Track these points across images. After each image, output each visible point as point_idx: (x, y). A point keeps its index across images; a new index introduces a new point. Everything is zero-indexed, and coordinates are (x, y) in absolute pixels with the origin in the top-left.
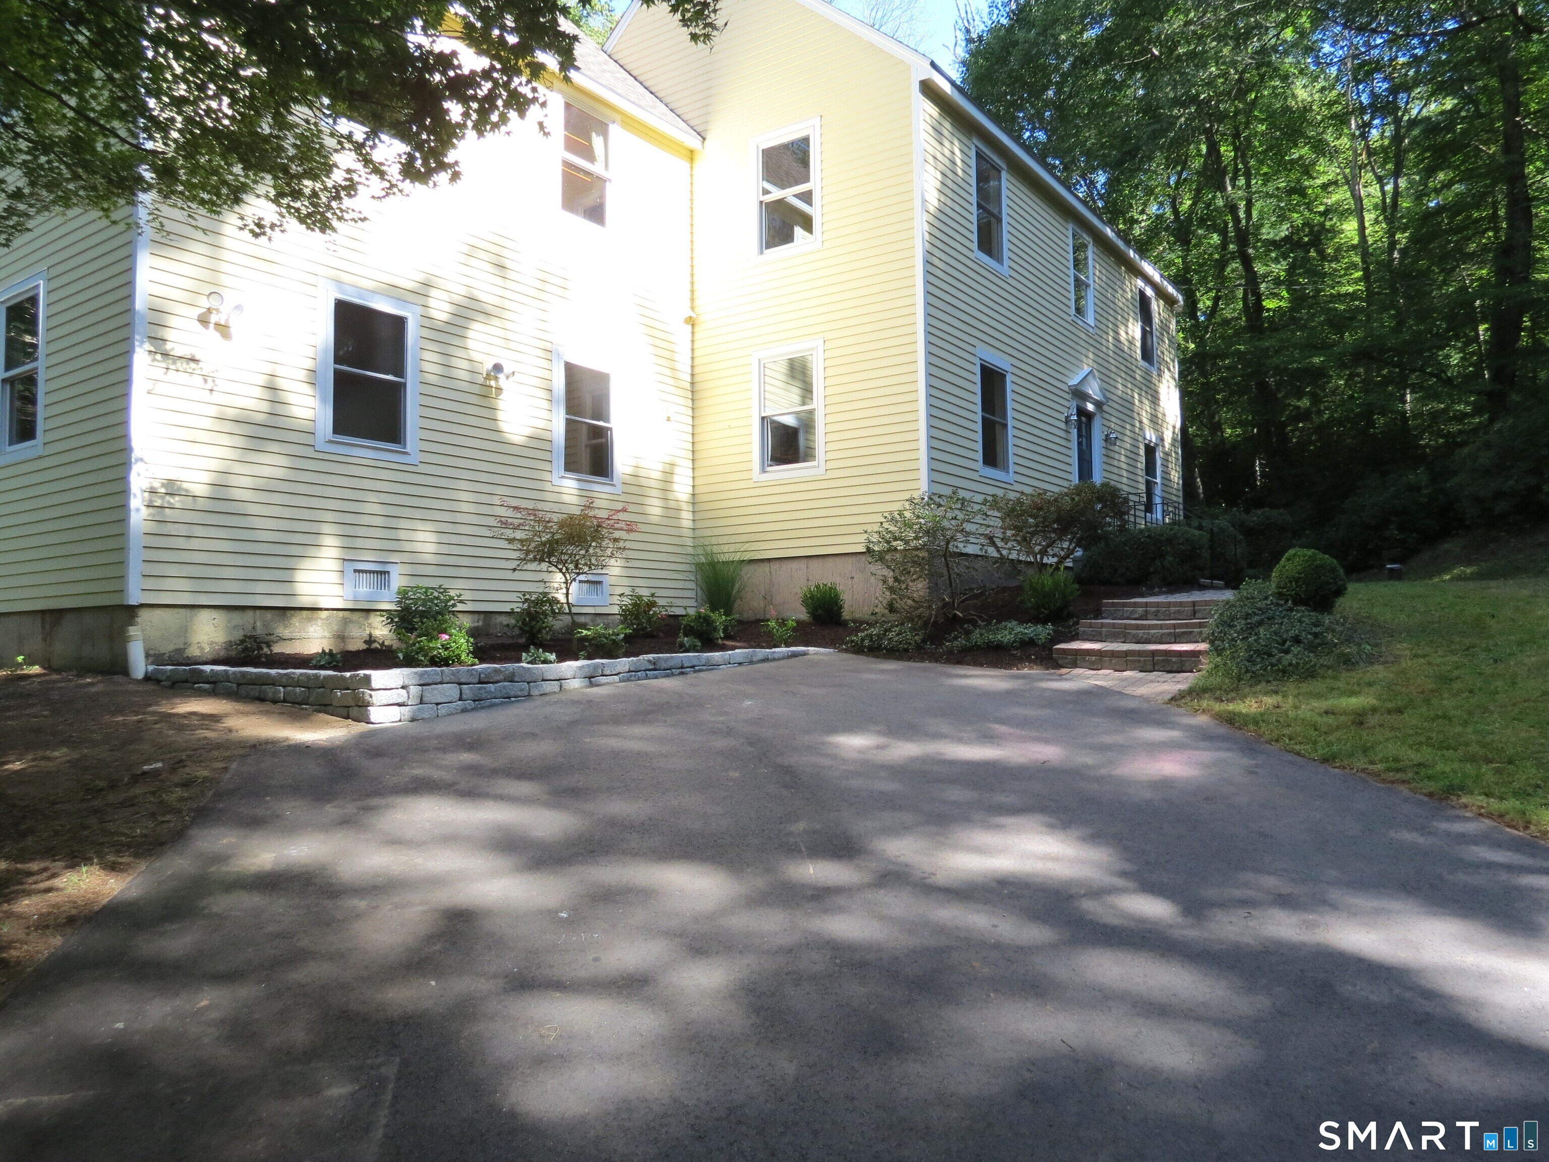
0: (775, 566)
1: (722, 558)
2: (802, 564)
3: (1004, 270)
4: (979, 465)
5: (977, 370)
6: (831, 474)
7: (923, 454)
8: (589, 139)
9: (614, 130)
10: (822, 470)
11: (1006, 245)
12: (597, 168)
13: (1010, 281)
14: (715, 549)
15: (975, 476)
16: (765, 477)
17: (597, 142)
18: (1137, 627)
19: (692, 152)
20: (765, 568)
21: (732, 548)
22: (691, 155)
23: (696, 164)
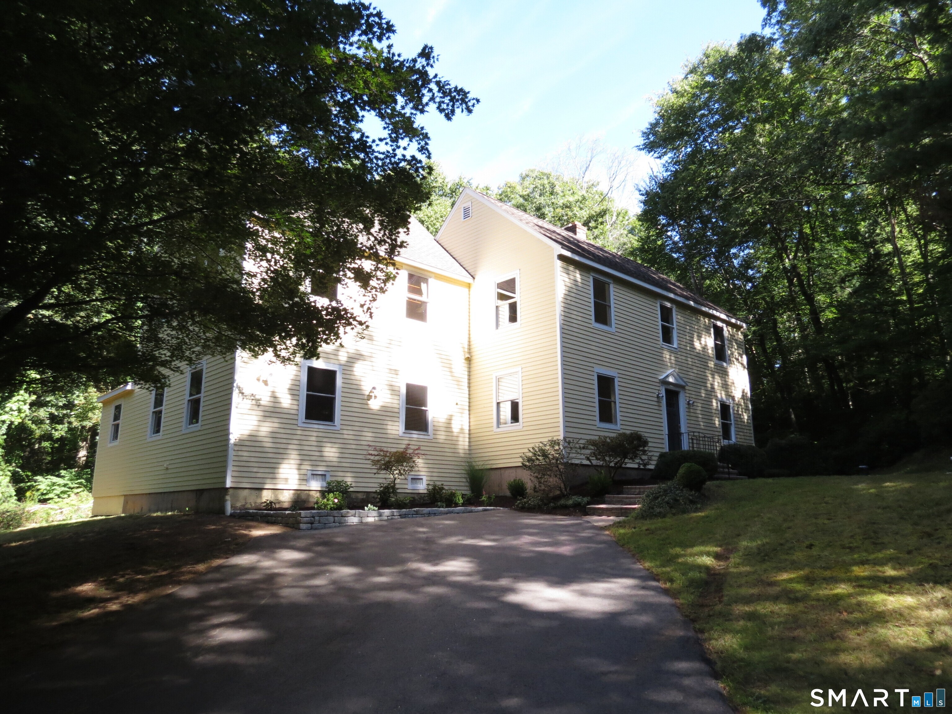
0: (503, 471)
1: (477, 468)
2: (513, 471)
3: (613, 329)
4: (598, 423)
5: (596, 378)
6: (525, 429)
7: (561, 420)
8: (420, 286)
9: (431, 280)
10: (521, 427)
11: (613, 317)
12: (423, 298)
13: (617, 334)
14: (474, 464)
15: (595, 428)
16: (499, 430)
17: (423, 286)
18: (627, 498)
19: (469, 284)
20: (498, 472)
21: (482, 463)
22: (469, 286)
23: (471, 289)
